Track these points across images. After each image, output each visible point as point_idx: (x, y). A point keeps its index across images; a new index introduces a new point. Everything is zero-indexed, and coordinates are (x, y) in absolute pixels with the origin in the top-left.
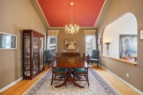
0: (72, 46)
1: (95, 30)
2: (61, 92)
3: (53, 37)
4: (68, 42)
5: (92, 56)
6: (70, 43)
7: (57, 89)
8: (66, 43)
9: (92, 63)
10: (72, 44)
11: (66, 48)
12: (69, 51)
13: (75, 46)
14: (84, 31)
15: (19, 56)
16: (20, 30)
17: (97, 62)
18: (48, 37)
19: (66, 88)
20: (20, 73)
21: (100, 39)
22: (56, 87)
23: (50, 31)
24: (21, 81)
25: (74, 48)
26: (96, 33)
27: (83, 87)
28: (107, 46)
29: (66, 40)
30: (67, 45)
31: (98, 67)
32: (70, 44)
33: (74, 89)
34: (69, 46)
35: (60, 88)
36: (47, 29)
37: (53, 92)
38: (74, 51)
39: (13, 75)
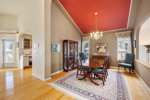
0: (103, 49)
1: (130, 31)
2: (80, 83)
3: (86, 42)
4: (98, 46)
5: (125, 60)
6: (101, 46)
7: (78, 81)
8: (98, 47)
9: (126, 69)
10: (102, 48)
11: (97, 51)
12: (99, 55)
13: (106, 49)
14: (116, 33)
15: (62, 56)
16: (62, 40)
17: (130, 68)
18: (83, 43)
19: (85, 82)
20: (62, 67)
21: (135, 41)
22: (79, 79)
23: (84, 37)
24: (62, 72)
25: (105, 51)
26: (131, 34)
27: (98, 85)
28: (148, 49)
29: (97, 44)
30: (98, 49)
31: (130, 73)
32: (101, 48)
33: (90, 84)
34: (100, 49)
35: (81, 81)
36: (82, 36)
37: (75, 82)
38: (104, 55)
39: (58, 68)
